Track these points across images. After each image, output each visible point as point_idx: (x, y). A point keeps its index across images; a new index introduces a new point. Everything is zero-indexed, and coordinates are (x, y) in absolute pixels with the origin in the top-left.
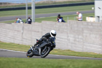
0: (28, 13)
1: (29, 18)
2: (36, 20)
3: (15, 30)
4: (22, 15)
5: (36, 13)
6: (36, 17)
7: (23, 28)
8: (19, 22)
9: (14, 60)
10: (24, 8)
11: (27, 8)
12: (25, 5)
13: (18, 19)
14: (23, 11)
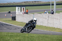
0: (52, 8)
1: (52, 11)
2: (56, 12)
3: (44, 18)
4: (48, 9)
5: (56, 8)
6: (56, 10)
7: (48, 16)
8: (46, 13)
9: (42, 36)
10: (49, 5)
11: (51, 5)
12: (50, 3)
13: (46, 11)
14: (49, 6)
